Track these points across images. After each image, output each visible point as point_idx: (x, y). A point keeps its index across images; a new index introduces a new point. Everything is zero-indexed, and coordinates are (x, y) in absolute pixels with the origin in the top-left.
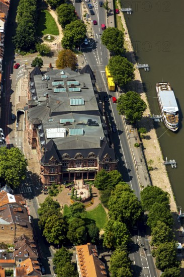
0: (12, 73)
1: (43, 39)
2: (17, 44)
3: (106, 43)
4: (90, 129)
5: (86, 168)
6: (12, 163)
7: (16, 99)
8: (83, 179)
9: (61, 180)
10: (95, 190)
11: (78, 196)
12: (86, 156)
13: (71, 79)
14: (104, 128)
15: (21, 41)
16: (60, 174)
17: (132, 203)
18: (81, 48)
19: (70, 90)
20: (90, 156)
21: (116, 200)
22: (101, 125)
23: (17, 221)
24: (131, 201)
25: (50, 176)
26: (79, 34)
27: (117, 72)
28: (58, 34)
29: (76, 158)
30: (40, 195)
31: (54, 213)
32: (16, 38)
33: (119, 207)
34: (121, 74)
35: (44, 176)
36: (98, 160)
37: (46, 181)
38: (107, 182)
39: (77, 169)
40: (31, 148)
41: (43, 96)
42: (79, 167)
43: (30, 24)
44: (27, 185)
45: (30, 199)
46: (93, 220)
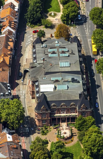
0: (23, 41)
1: (48, 15)
2: (28, 19)
3: (93, 19)
4: (73, 85)
5: (68, 114)
6: (13, 111)
7: (24, 61)
8: (67, 122)
9: (50, 123)
10: (75, 130)
11: (62, 135)
12: (69, 105)
13: (63, 47)
14: (83, 84)
15: (30, 17)
16: (49, 118)
17: (98, 142)
18: (75, 22)
19: (61, 55)
20: (71, 106)
21: (88, 140)
22: (81, 82)
23: (12, 156)
24: (97, 141)
25: (42, 120)
26: (73, 12)
27: (98, 41)
28: (59, 11)
29: (61, 107)
30: (34, 134)
31: (41, 149)
32: (27, 15)
33: (89, 145)
34: (101, 43)
35: (38, 120)
36: (77, 109)
37: (39, 124)
38: (84, 125)
39: (62, 115)
40: (31, 98)
41: (41, 60)
42: (64, 113)
43: (38, 4)
44: (26, 126)
45: (27, 137)
46: (71, 154)
